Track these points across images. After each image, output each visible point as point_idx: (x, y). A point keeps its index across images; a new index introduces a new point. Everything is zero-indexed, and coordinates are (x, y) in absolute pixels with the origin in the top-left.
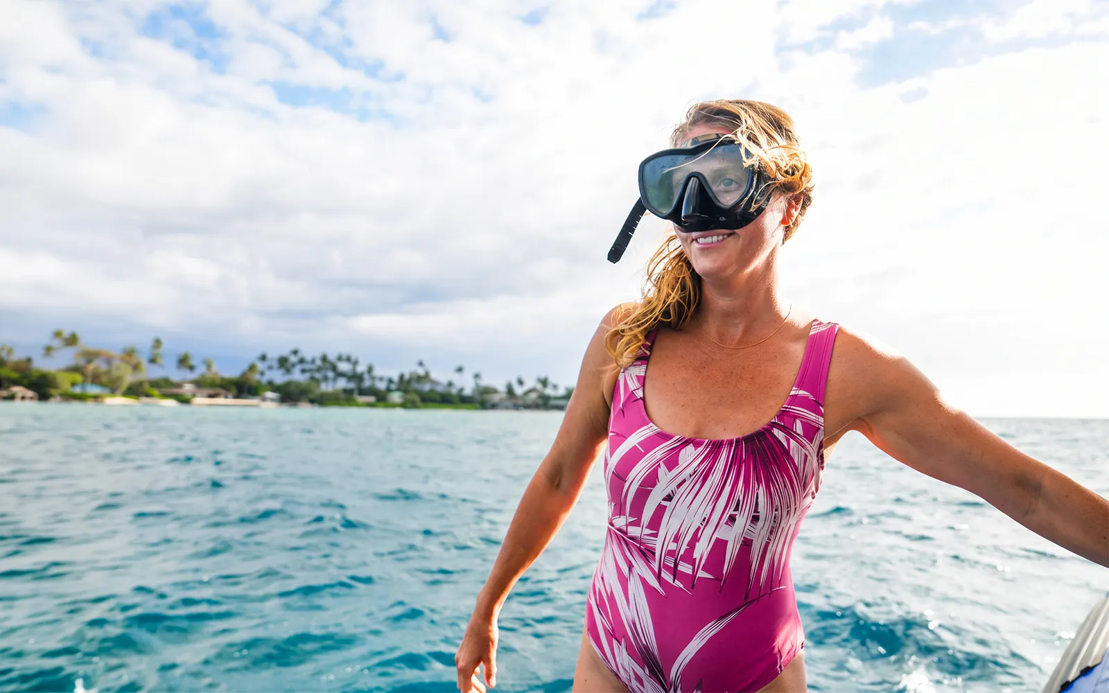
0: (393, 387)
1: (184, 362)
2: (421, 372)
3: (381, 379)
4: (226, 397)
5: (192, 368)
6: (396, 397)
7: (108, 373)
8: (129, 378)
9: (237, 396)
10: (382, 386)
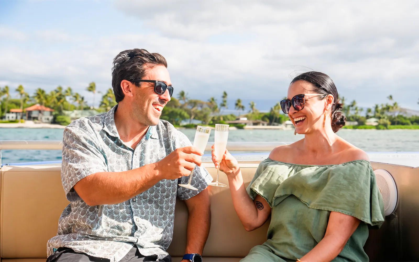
0: (371, 114)
1: (238, 104)
2: (391, 103)
3: (361, 110)
4: (263, 125)
5: (243, 108)
6: (372, 122)
7: (201, 112)
8: (211, 115)
9: (269, 124)
10: (362, 114)
